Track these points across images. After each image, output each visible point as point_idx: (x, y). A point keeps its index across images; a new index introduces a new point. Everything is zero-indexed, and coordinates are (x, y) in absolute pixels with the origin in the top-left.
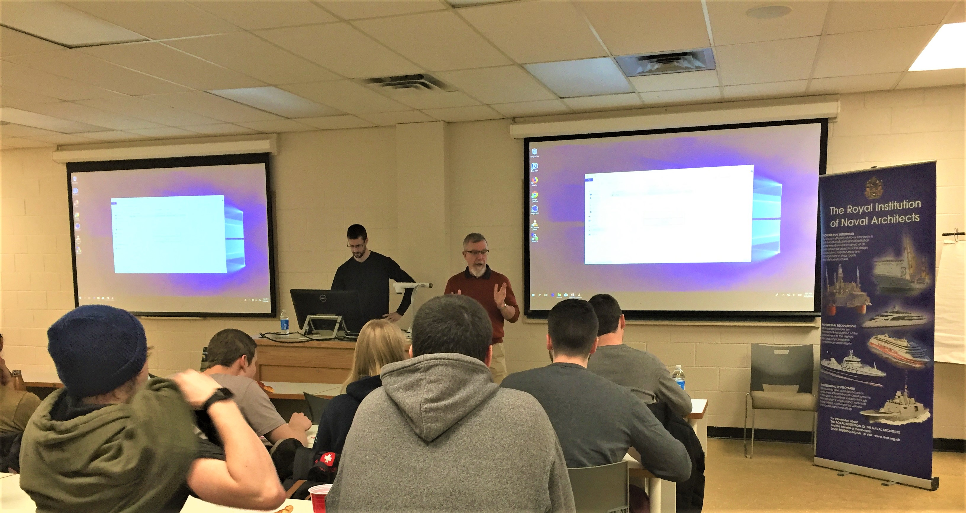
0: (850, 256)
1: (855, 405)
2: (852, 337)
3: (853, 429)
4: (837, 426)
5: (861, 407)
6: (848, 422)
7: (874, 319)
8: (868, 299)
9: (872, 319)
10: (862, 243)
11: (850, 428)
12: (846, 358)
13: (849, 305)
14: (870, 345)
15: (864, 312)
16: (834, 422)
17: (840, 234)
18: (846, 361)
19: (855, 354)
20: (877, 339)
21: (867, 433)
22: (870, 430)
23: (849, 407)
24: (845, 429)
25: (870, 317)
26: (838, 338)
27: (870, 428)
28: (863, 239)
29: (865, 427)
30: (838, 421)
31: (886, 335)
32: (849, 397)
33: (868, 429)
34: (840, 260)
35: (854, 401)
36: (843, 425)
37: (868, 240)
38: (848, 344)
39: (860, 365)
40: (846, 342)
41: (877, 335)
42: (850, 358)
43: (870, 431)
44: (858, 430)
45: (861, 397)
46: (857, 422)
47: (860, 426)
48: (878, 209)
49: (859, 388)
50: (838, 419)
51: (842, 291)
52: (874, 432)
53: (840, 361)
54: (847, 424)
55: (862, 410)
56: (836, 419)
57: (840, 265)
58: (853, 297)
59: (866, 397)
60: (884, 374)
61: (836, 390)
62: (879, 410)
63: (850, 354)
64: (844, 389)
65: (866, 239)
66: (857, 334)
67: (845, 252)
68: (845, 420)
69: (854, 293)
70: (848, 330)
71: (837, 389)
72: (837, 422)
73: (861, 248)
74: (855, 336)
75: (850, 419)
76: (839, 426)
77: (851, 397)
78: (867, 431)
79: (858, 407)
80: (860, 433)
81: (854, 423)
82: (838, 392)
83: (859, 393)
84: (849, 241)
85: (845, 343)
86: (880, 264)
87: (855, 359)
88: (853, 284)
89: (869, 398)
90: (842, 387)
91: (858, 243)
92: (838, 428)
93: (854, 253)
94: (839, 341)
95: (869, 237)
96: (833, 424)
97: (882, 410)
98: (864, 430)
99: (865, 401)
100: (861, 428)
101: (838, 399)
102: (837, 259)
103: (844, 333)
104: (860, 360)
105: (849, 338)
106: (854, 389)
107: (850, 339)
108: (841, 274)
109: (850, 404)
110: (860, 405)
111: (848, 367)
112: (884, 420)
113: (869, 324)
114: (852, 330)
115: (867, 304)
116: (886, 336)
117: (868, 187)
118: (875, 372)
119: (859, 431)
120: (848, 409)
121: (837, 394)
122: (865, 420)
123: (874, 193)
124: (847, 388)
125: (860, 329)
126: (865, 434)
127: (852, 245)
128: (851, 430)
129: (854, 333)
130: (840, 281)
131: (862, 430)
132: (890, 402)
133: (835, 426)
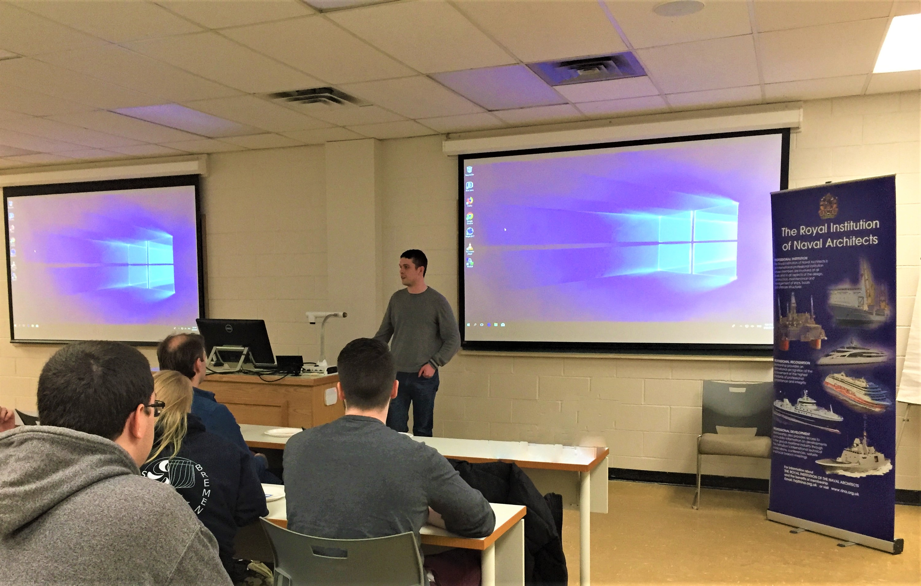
0: (803, 283)
1: (811, 452)
2: (806, 375)
3: (808, 480)
4: (791, 476)
5: (817, 455)
6: (802, 472)
7: (831, 355)
8: (823, 332)
9: (828, 355)
10: (816, 268)
11: (805, 479)
12: (800, 400)
13: (803, 340)
14: (826, 385)
15: (819, 347)
16: (788, 471)
17: (793, 259)
18: (800, 402)
19: (809, 395)
20: (833, 378)
21: (824, 485)
22: (827, 482)
23: (804, 455)
24: (800, 480)
25: (826, 353)
26: (791, 376)
27: (826, 479)
28: (817, 264)
29: (821, 478)
30: (792, 470)
31: (843, 373)
32: (803, 443)
33: (825, 481)
34: (793, 287)
35: (808, 448)
36: (798, 476)
37: (822, 266)
38: (801, 383)
39: (815, 407)
40: (800, 380)
41: (833, 374)
42: (804, 399)
43: (827, 484)
44: (814, 481)
45: (817, 444)
46: (812, 472)
47: (815, 477)
48: (833, 230)
49: (815, 433)
50: (792, 468)
51: (795, 323)
52: (831, 484)
53: (793, 402)
54: (801, 474)
55: (818, 458)
56: (790, 468)
57: (793, 293)
58: (808, 329)
59: (822, 444)
60: (841, 418)
61: (790, 435)
62: (836, 459)
63: (804, 394)
64: (799, 435)
65: (821, 264)
66: (811, 372)
67: (798, 279)
68: (800, 470)
69: (808, 325)
70: (802, 367)
71: (792, 434)
72: (791, 472)
73: (815, 274)
74: (809, 373)
75: (805, 469)
76: (794, 477)
77: (806, 444)
78: (823, 483)
79: (813, 455)
80: (815, 485)
81: (808, 473)
82: (793, 438)
83: (814, 439)
84: (802, 267)
85: (799, 383)
86: (836, 292)
87: (810, 400)
88: (807, 315)
89: (826, 445)
90: (796, 432)
91: (812, 268)
92: (793, 478)
93: (808, 280)
94: (792, 380)
95: (824, 261)
96: (786, 473)
97: (839, 460)
98: (820, 482)
99: (821, 448)
100: (817, 479)
101: (792, 445)
102: (790, 287)
103: (799, 370)
104: (815, 402)
105: (803, 377)
106: (809, 434)
107: (805, 377)
108: (794, 303)
109: (804, 451)
110: (817, 453)
111: (802, 409)
112: (842, 471)
113: (824, 361)
114: (806, 367)
115: (822, 338)
116: (842, 375)
117: (822, 205)
118: (832, 416)
119: (814, 483)
120: (802, 457)
121: (791, 439)
122: (820, 471)
123: (828, 212)
124: (802, 433)
125: (815, 366)
126: (821, 487)
127: (805, 270)
128: (807, 481)
129: (809, 371)
130: (793, 313)
131: (818, 481)
132: (847, 450)
133: (789, 476)
